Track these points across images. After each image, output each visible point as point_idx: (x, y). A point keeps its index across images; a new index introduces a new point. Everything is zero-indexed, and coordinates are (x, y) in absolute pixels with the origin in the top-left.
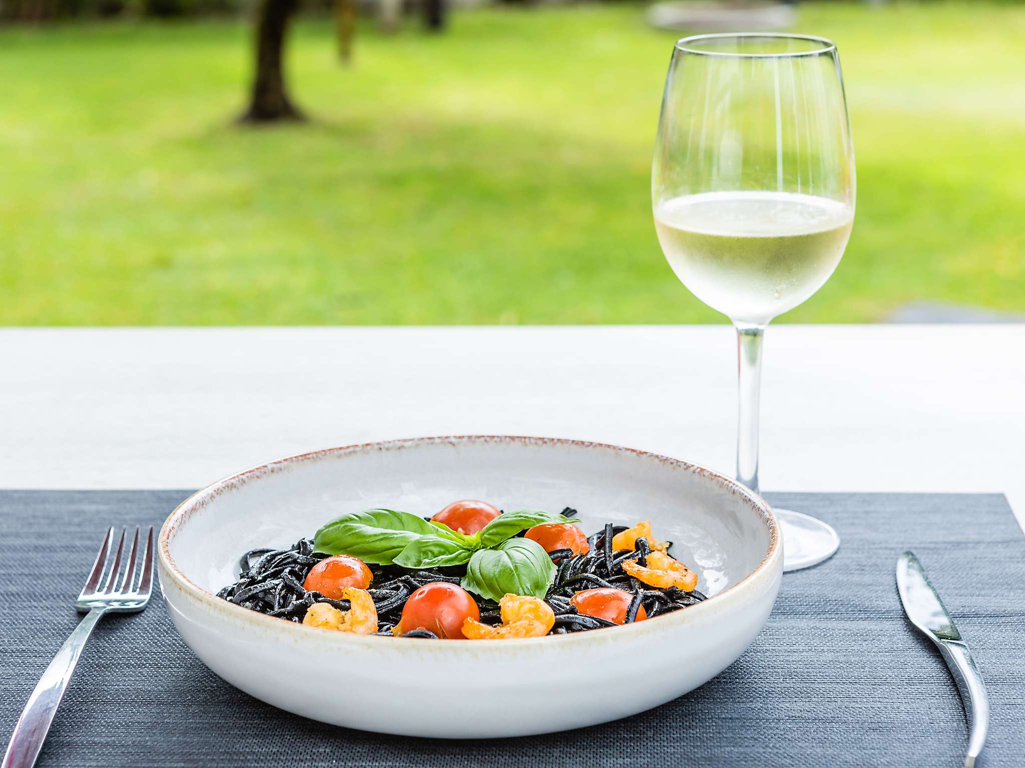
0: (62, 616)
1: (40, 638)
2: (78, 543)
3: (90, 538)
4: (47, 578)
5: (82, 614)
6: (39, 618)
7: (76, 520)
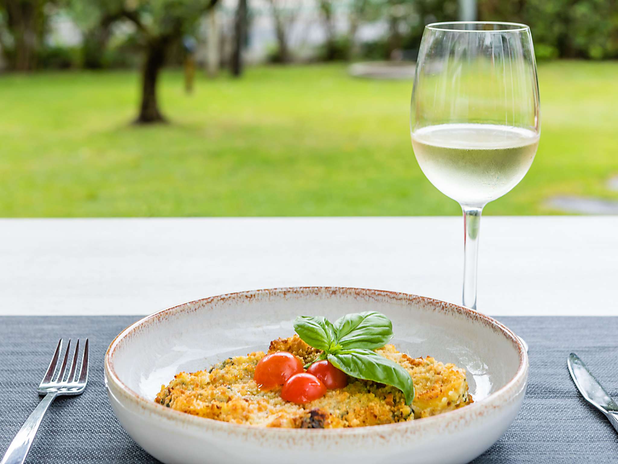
0: (28, 397)
1: (13, 412)
2: (40, 350)
3: (47, 347)
4: (20, 373)
5: (42, 396)
6: (13, 399)
7: (39, 335)
